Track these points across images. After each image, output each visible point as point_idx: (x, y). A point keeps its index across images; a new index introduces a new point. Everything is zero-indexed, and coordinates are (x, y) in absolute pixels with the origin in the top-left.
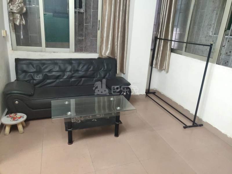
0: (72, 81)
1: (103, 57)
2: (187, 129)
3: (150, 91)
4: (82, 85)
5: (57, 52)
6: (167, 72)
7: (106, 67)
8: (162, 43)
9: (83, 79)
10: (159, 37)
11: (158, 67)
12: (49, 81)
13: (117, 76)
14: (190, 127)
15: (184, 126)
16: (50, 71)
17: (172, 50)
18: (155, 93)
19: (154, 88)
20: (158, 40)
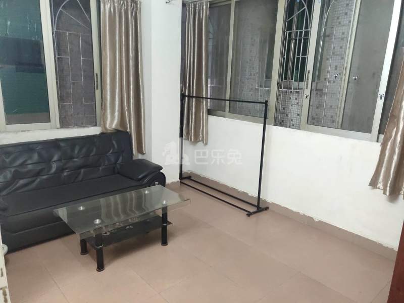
0: (64, 176)
1: (109, 131)
2: (252, 216)
3: (184, 176)
4: (82, 181)
5: (29, 131)
6: (206, 144)
7: (116, 146)
8: (194, 103)
9: (82, 170)
10: (187, 94)
11: (192, 138)
12: (22, 182)
13: (134, 158)
14: (254, 213)
15: (247, 213)
16: (23, 164)
17: (210, 112)
18: (190, 177)
19: (188, 170)
20: (187, 98)
